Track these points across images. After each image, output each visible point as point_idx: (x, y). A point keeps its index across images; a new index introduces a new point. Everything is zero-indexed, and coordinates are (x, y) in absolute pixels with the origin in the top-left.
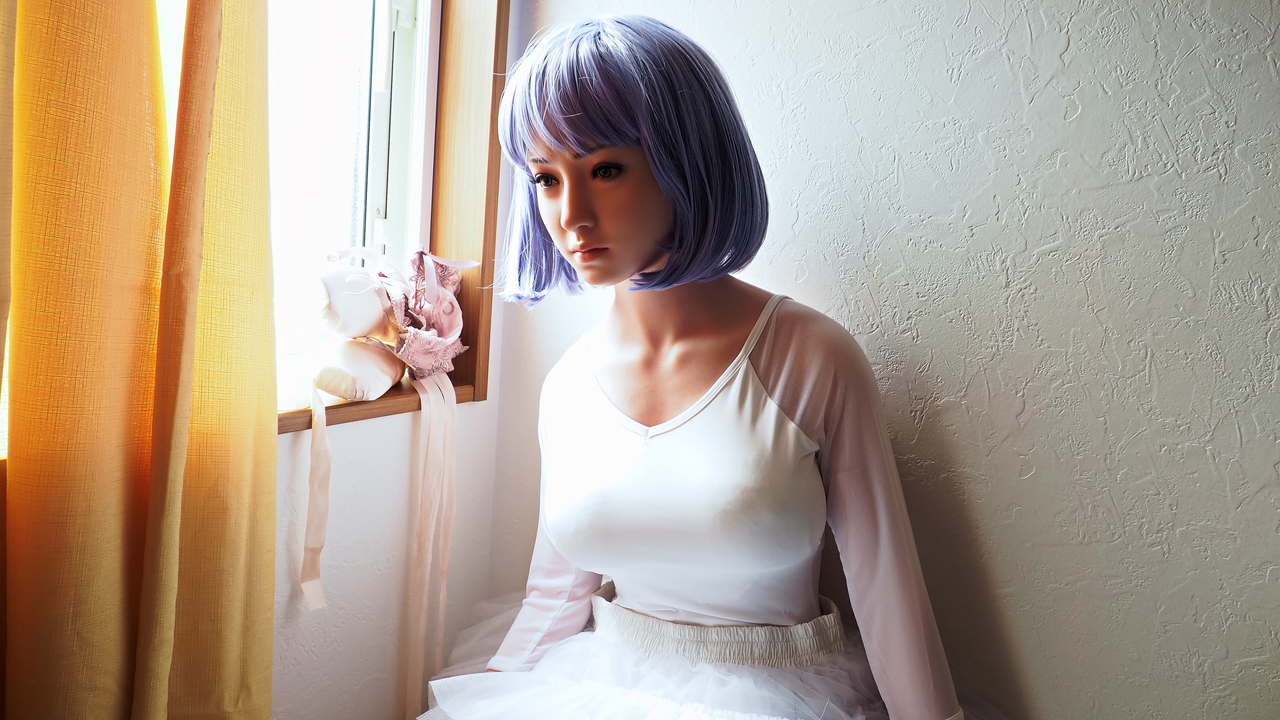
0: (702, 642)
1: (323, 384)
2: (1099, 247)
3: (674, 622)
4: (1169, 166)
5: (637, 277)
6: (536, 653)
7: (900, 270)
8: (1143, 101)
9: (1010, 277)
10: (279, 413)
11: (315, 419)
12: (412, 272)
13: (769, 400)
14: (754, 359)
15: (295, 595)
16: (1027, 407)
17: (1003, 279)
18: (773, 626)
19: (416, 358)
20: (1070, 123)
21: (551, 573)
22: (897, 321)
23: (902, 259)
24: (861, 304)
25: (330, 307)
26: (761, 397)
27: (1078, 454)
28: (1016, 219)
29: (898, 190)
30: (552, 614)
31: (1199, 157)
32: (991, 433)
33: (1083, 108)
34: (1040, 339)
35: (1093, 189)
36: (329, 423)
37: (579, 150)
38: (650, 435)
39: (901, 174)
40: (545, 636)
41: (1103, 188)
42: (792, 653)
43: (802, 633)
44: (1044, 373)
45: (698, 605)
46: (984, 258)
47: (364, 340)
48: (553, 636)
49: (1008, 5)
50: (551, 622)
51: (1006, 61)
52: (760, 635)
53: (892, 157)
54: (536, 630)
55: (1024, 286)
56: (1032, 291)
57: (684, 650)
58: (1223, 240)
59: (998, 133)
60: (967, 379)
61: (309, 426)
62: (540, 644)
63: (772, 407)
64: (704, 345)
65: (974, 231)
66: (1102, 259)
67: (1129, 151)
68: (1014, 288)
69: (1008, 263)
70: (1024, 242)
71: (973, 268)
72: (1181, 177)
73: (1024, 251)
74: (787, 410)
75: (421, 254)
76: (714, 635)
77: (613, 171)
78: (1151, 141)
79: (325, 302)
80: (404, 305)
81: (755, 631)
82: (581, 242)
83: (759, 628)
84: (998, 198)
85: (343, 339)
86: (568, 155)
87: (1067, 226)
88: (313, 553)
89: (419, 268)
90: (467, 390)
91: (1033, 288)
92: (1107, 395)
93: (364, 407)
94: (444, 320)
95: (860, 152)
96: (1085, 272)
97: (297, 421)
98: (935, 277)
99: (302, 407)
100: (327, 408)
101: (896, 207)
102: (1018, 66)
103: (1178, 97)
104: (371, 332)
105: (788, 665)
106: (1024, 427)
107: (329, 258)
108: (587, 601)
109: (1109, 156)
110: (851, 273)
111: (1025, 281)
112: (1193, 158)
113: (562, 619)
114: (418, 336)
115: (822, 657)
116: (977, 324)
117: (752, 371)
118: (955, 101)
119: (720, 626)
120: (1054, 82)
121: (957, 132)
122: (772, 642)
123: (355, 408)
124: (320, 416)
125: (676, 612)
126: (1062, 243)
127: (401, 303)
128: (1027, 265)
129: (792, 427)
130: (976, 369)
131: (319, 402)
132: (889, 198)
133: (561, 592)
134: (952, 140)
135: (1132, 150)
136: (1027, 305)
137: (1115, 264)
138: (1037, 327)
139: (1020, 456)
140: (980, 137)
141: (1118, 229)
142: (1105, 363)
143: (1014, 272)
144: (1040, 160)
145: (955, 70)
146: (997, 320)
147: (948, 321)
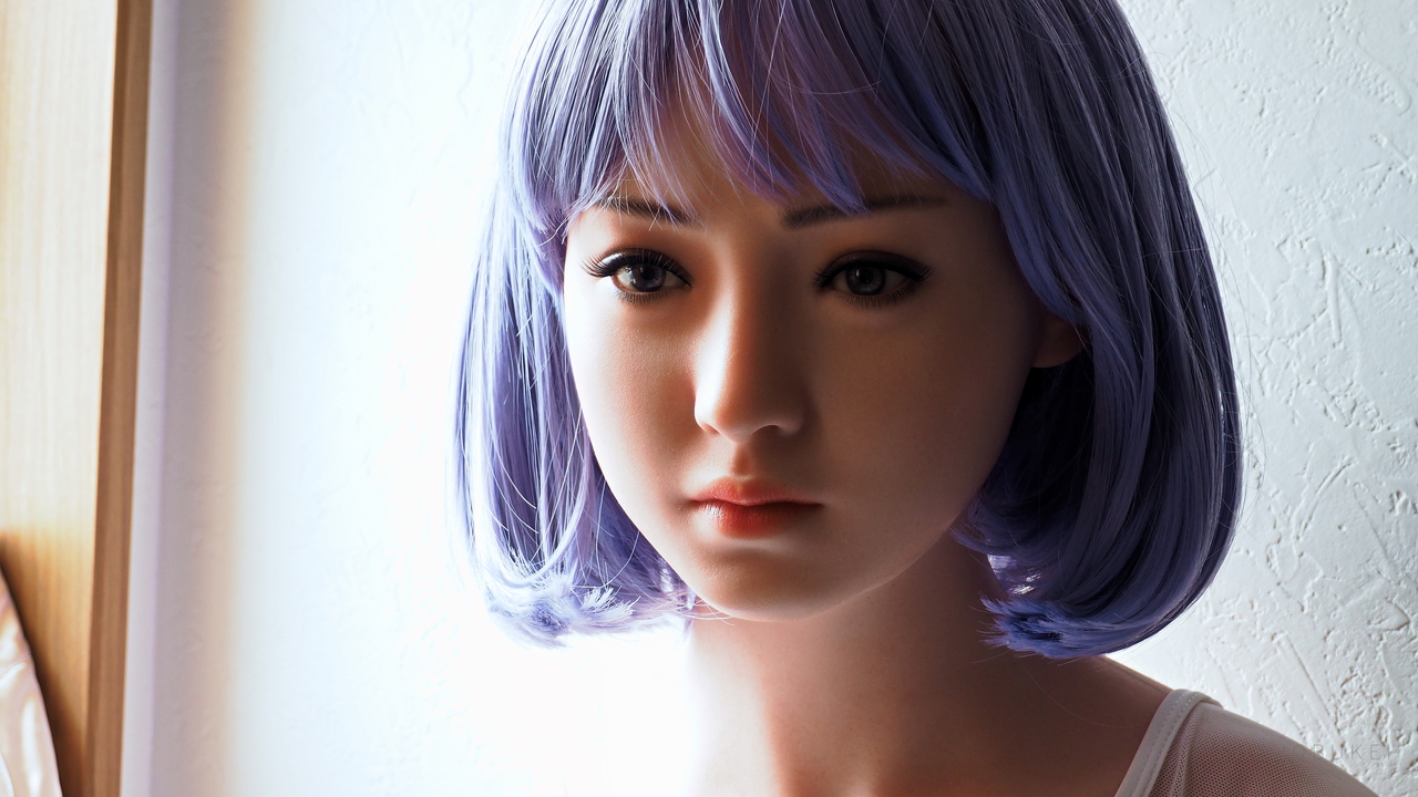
7: (1377, 584)
22: (1388, 734)
23: (1379, 552)
39: (1347, 311)
53: (1315, 266)
101: (1345, 405)
132: (1322, 381)
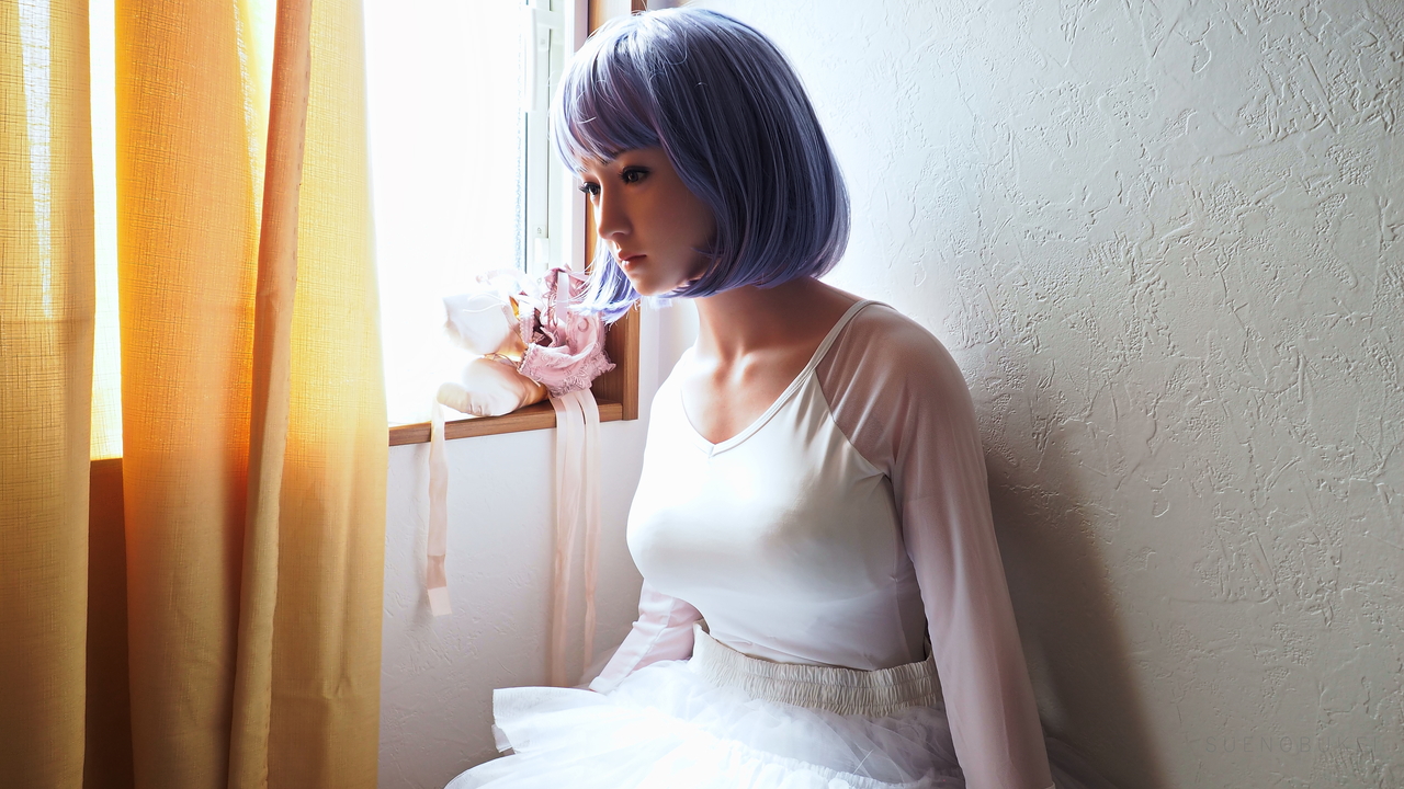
0: (770, 679)
1: (444, 399)
2: (1237, 227)
3: (747, 655)
4: (1320, 117)
5: (685, 284)
7: (1018, 267)
8: (1286, 37)
9: (1136, 271)
10: (390, 426)
11: (434, 432)
12: (545, 289)
13: (829, 415)
14: (820, 372)
15: (423, 601)
16: (1159, 429)
17: (1128, 273)
18: (849, 669)
19: (539, 374)
20: (1199, 75)
21: (656, 597)
22: (1016, 327)
23: (1019, 255)
24: (979, 309)
25: (450, 324)
26: (823, 411)
27: (1219, 489)
28: (1142, 198)
29: (1013, 174)
31: (1357, 102)
32: (1119, 460)
33: (1214, 55)
34: (1171, 345)
35: (1228, 155)
36: (448, 437)
37: (605, 157)
38: (714, 452)
39: (1016, 154)
40: (642, 661)
41: (1240, 153)
42: (868, 701)
43: (882, 680)
44: (1178, 387)
45: (766, 639)
46: (1106, 248)
47: (492, 358)
48: (647, 661)
50: (648, 646)
51: (1125, 8)
52: (829, 678)
53: (1006, 135)
54: (635, 654)
55: (1151, 281)
56: (1161, 286)
57: (752, 685)
58: (1392, 210)
59: (1118, 96)
60: (1092, 395)
61: (429, 440)
62: (637, 668)
63: (829, 424)
64: (772, 356)
65: (1095, 216)
66: (1241, 242)
67: (1271, 101)
68: (1141, 284)
69: (1133, 254)
70: (1151, 226)
71: (1095, 261)
72: (1335, 132)
73: (1151, 238)
74: (844, 427)
75: (557, 271)
76: (783, 673)
77: (640, 175)
78: (1296, 88)
79: (445, 319)
80: (532, 322)
81: (825, 672)
82: (620, 250)
83: (830, 670)
84: (1120, 175)
85: (472, 356)
86: (597, 162)
87: (1199, 203)
88: (437, 560)
89: (554, 286)
90: (615, 408)
91: (1162, 282)
92: (1252, 414)
93: (491, 422)
94: (579, 338)
95: (974, 132)
96: (1222, 260)
97: (416, 433)
98: (1055, 274)
99: (423, 421)
100: (446, 423)
101: (1012, 194)
102: (1138, 12)
103: (1329, 28)
104: (499, 349)
105: (861, 713)
106: (1156, 455)
107: (478, 280)
108: (687, 629)
109: (1246, 112)
110: (968, 273)
111: (1153, 274)
112: (1350, 107)
113: (660, 645)
114: (539, 353)
115: (904, 709)
116: (1101, 329)
117: (816, 384)
118: (1071, 62)
119: (790, 664)
120: (1180, 25)
121: (1074, 99)
122: (844, 686)
123: (480, 423)
124: (438, 430)
125: (750, 645)
126: (1194, 225)
127: (529, 320)
128: (1155, 254)
129: (847, 446)
130: (1101, 384)
131: (440, 416)
132: (1005, 183)
133: (662, 617)
134: (1069, 110)
135: (1274, 102)
136: (1155, 304)
137: (1257, 247)
138: (1168, 332)
139: (1152, 488)
140: (1098, 103)
141: (1260, 204)
142: (1248, 374)
143: (1140, 264)
144: (1166, 124)
145: (1070, 26)
146: (1122, 323)
147: (1070, 325)
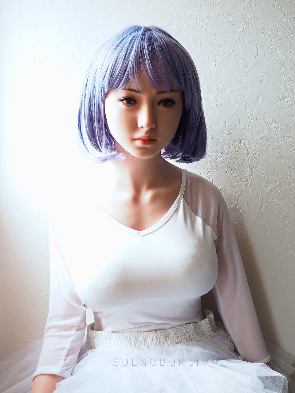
2: (281, 133)
6: (67, 361)
8: (289, 74)
9: (248, 150)
14: (185, 198)
16: (263, 204)
17: (245, 151)
20: (263, 84)
27: (286, 221)
28: (247, 125)
30: (71, 339)
32: (250, 218)
33: (267, 78)
34: (264, 174)
35: (275, 110)
41: (279, 110)
44: (268, 188)
46: (236, 143)
49: (232, 36)
51: (234, 59)
55: (254, 153)
56: (258, 155)
59: (235, 89)
60: (237, 196)
65: (231, 132)
66: (283, 138)
68: (250, 155)
69: (247, 143)
70: (252, 134)
71: (232, 148)
73: (252, 138)
77: (170, 103)
84: (239, 117)
87: (268, 126)
91: (258, 153)
96: (277, 144)
98: (217, 153)
102: (239, 61)
106: (263, 213)
109: (280, 97)
111: (255, 151)
116: (238, 172)
117: (186, 203)
118: (215, 76)
120: (254, 67)
121: (218, 90)
126: (267, 133)
128: (255, 144)
130: (240, 192)
134: (216, 93)
135: (288, 94)
136: (257, 161)
137: (288, 139)
138: (262, 170)
139: (263, 226)
140: (227, 91)
141: (287, 126)
142: (291, 181)
143: (250, 148)
144: (253, 100)
145: (213, 63)
146: (245, 169)
147: (225, 172)
